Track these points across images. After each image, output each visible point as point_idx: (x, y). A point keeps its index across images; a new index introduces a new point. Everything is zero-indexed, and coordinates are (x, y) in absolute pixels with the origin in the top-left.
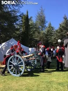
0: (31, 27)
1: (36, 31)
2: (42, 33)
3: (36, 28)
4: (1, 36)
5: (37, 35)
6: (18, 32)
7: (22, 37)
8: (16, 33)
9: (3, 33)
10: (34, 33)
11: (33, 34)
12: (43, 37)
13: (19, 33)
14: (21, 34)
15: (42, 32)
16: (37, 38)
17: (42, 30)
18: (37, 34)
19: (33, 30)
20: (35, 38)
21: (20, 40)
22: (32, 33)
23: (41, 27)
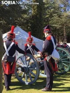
0: (46, 6)
1: (54, 12)
2: (65, 16)
3: (54, 8)
4: (1, 23)
5: (57, 20)
6: (25, 16)
7: (31, 23)
8: (22, 18)
9: (3, 19)
10: (51, 16)
11: (49, 18)
12: (66, 23)
13: (27, 18)
14: (31, 19)
15: (65, 14)
16: (56, 26)
17: (65, 10)
18: (56, 17)
19: (49, 12)
20: (54, 25)
21: (29, 28)
22: (47, 16)
23: (63, 6)
